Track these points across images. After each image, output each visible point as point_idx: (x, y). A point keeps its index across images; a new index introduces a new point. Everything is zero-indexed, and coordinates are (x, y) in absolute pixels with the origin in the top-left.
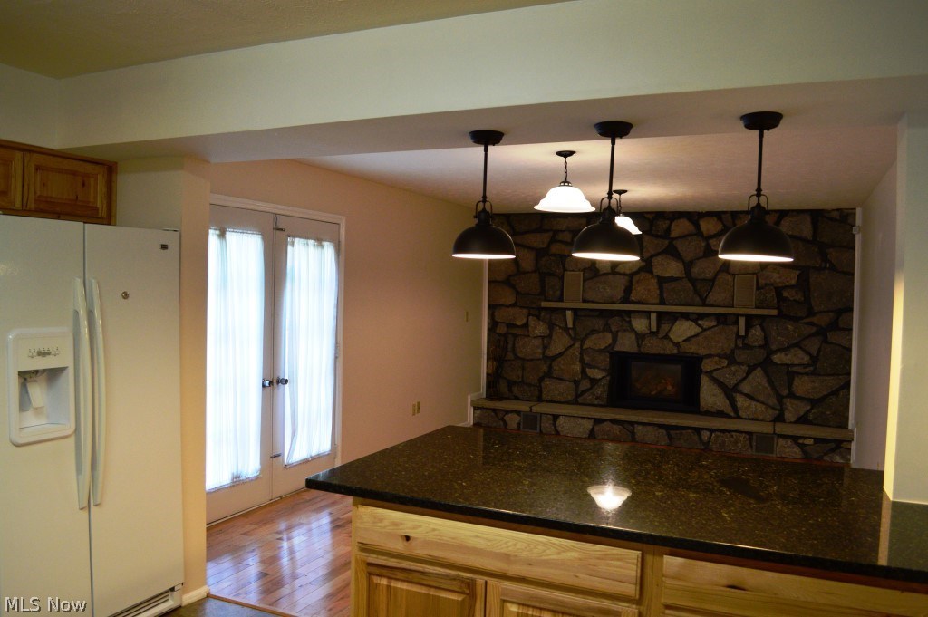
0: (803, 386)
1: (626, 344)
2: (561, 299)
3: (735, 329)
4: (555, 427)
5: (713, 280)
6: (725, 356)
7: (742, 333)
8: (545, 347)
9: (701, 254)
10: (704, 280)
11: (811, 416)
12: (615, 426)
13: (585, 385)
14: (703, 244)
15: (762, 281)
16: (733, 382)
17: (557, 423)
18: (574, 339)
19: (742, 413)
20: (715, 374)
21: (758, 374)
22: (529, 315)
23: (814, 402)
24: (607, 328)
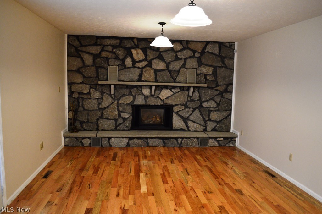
0: (214, 116)
1: (140, 101)
2: (107, 80)
3: (187, 92)
4: (109, 143)
5: (179, 71)
6: (183, 105)
7: (191, 94)
8: (99, 104)
9: (174, 59)
10: (175, 71)
11: (217, 128)
12: (139, 140)
13: (120, 121)
14: (175, 55)
15: (199, 72)
16: (187, 116)
17: (111, 141)
18: (114, 99)
19: (190, 129)
20: (179, 113)
21: (197, 112)
22: (91, 88)
23: (218, 122)
24: (130, 94)
